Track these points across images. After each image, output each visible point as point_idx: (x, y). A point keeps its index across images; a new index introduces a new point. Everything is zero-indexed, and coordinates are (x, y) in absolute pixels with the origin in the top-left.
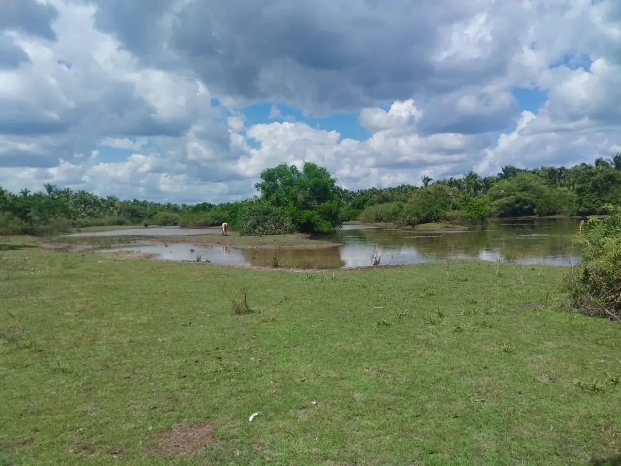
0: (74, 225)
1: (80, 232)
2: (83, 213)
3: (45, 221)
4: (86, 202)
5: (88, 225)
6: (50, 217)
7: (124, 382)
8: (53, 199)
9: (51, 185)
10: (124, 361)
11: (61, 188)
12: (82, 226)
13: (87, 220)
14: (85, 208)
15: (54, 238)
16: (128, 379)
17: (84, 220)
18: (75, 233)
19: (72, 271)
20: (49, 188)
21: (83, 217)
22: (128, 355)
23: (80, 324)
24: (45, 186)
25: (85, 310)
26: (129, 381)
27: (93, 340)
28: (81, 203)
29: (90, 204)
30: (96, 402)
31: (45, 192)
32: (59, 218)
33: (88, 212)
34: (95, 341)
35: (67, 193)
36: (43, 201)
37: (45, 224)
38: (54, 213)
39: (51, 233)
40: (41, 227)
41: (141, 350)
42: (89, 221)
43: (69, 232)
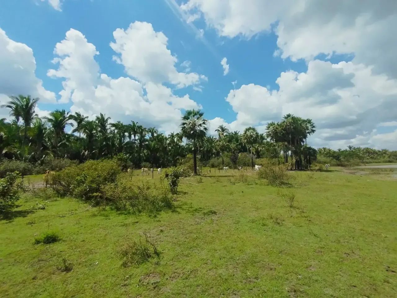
0: (363, 162)
1: (366, 165)
2: (368, 157)
3: (348, 161)
4: (369, 152)
5: (371, 163)
6: (350, 159)
7: (344, 256)
8: (352, 151)
9: (351, 146)
10: (351, 241)
11: (356, 147)
12: (367, 163)
13: (371, 160)
14: (369, 155)
15: (352, 168)
16: (347, 255)
17: (369, 160)
18: (363, 166)
19: (350, 184)
20: (350, 148)
21: (367, 159)
22: (356, 238)
23: (338, 211)
24: (348, 147)
25: (345, 204)
26: (347, 256)
27: (339, 222)
28: (366, 153)
29: (371, 153)
30: (319, 262)
31: (348, 149)
32: (355, 160)
33: (371, 157)
34: (340, 223)
35: (359, 149)
36: (347, 153)
37: (348, 162)
38: (352, 158)
39: (350, 166)
40: (346, 163)
41: (366, 238)
42: (371, 161)
43: (360, 166)
